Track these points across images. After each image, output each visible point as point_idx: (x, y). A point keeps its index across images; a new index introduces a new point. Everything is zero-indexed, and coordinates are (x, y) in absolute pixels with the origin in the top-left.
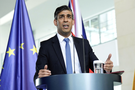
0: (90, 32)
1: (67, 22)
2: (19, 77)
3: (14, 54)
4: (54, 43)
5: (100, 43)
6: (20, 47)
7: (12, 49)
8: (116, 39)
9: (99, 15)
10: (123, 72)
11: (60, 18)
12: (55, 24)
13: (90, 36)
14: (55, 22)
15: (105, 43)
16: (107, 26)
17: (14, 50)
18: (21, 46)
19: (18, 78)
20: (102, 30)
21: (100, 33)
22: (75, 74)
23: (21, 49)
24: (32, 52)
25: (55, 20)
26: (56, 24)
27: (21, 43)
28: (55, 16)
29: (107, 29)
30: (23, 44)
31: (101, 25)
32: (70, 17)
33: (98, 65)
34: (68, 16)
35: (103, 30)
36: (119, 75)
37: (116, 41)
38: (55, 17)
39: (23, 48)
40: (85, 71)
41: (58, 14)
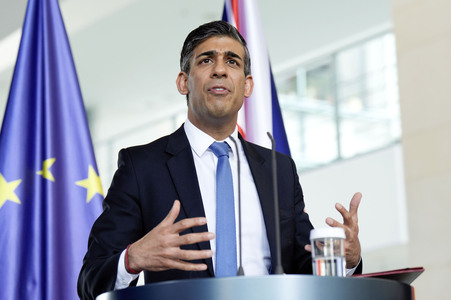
0: (302, 114)
1: (225, 76)
2: (34, 283)
3: (16, 199)
4: (172, 155)
5: (339, 159)
6: (38, 173)
7: (8, 180)
8: (398, 142)
9: (334, 55)
10: (420, 270)
11: (200, 63)
12: (180, 90)
13: (302, 132)
14: (182, 82)
15: (358, 156)
16: (364, 95)
17: (16, 183)
18: (42, 168)
19: (29, 287)
20: (345, 109)
21: (338, 119)
22: (241, 277)
23: (44, 181)
24: (84, 191)
25: (181, 75)
26: (185, 87)
27: (44, 158)
28: (181, 61)
29: (365, 106)
30: (49, 162)
31: (344, 92)
32: (238, 64)
33: (329, 246)
34: (230, 57)
35: (350, 107)
36: (405, 282)
37: (398, 151)
38: (184, 64)
39: (50, 177)
40: (280, 268)
41: (192, 50)
